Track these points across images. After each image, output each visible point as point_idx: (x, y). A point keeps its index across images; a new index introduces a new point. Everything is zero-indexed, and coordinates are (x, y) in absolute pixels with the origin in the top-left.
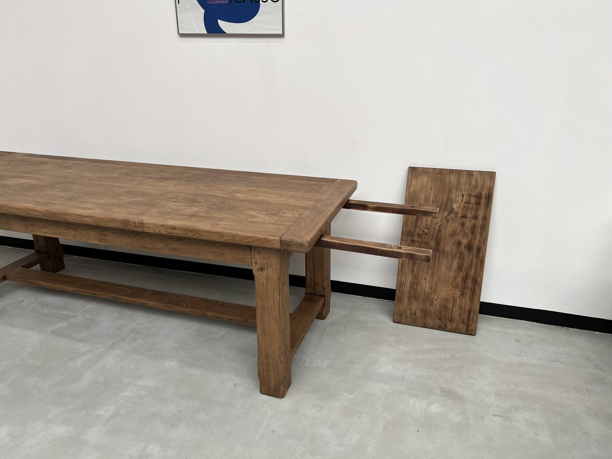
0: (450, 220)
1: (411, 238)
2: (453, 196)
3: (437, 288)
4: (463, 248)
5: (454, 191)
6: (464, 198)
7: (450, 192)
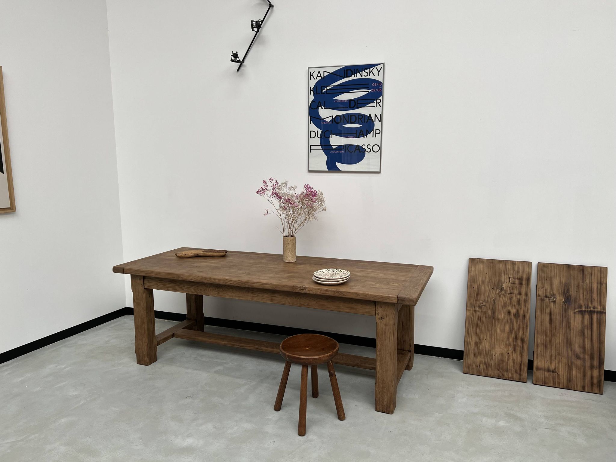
0: (501, 295)
1: (474, 309)
2: (503, 279)
3: (495, 346)
4: (512, 316)
5: (503, 275)
6: (510, 280)
7: (500, 275)
